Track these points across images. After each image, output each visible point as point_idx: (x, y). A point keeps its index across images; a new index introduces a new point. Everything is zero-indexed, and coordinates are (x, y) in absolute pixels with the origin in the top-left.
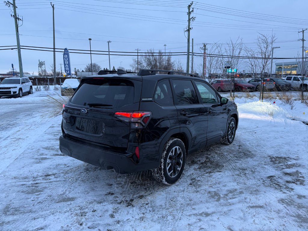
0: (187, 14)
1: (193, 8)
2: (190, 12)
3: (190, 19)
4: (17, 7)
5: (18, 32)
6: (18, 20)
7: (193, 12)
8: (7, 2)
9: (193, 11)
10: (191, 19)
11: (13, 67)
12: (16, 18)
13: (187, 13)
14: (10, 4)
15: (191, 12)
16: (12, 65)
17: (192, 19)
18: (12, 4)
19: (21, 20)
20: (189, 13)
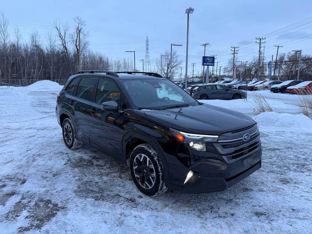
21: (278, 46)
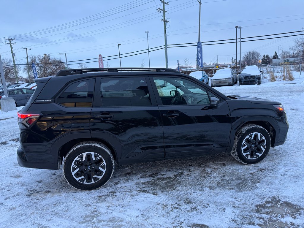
4: (166, 12)
5: (166, 33)
6: (167, 22)
8: (158, 9)
11: (178, 63)
12: (165, 21)
14: (161, 10)
16: (178, 61)
18: (163, 10)
19: (169, 22)
21: (27, 49)
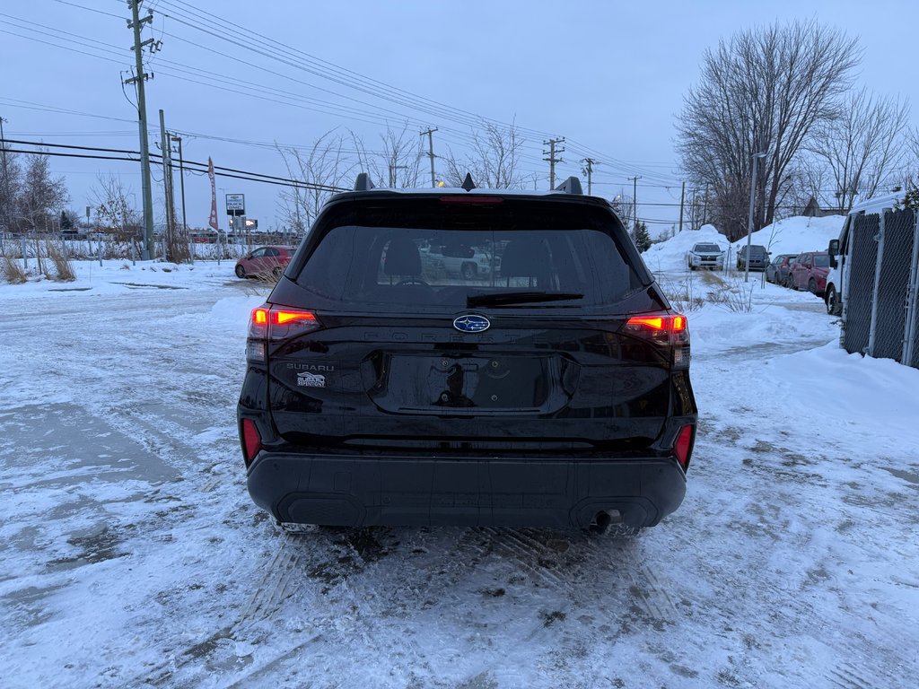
0: (129, 27)
1: (151, 11)
2: (140, 22)
3: (142, 45)
7: (151, 22)
9: (149, 19)
10: (146, 43)
13: (129, 21)
15: (145, 20)
17: (150, 44)
20: (137, 25)
